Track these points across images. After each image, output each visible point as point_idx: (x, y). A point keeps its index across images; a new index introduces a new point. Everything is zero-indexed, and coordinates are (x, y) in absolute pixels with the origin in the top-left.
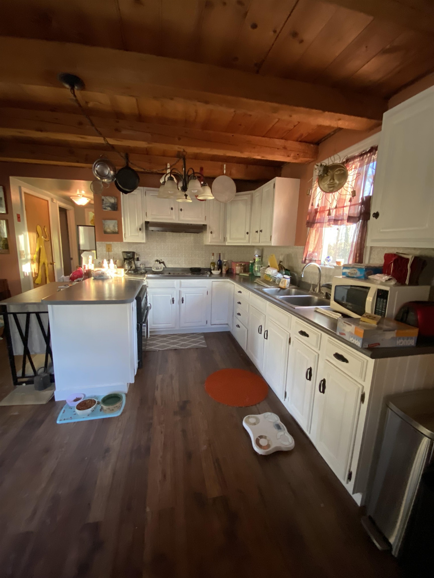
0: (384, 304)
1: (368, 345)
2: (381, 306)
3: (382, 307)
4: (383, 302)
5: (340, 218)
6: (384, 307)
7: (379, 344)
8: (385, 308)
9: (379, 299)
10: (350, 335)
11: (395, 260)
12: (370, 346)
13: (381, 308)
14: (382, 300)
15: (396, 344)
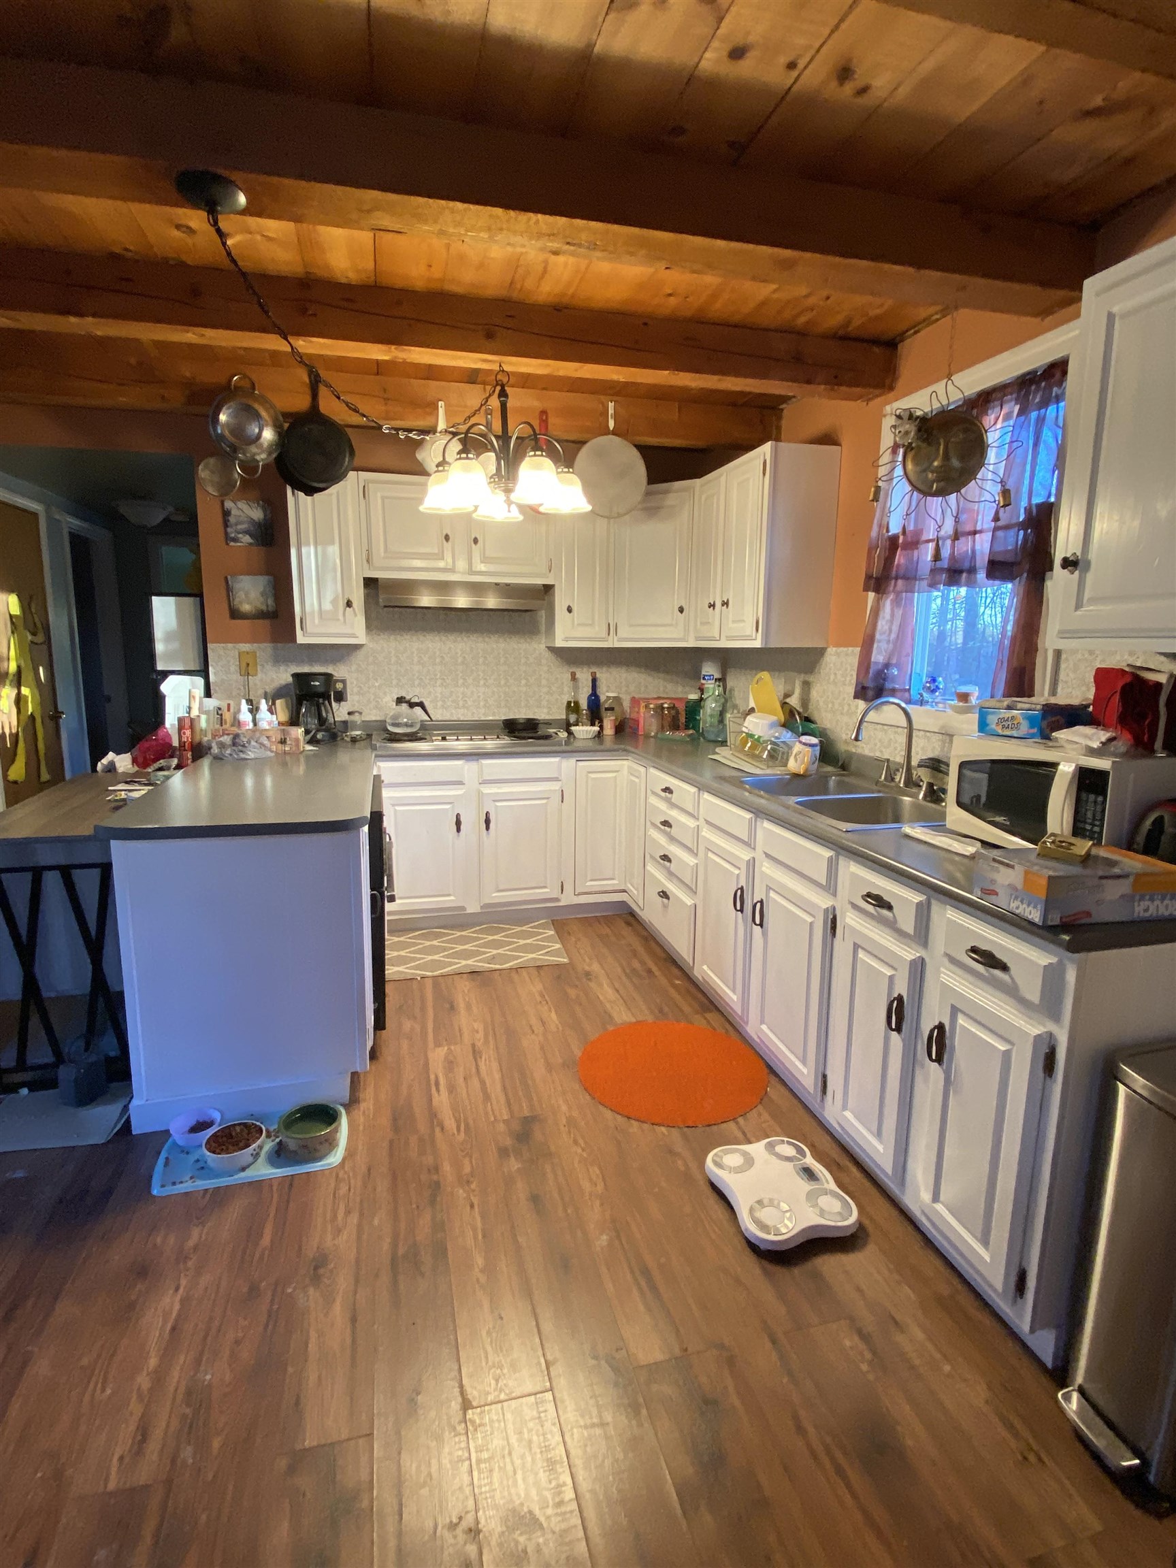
0: (1099, 808)
1: (1061, 918)
2: (1089, 815)
3: (1094, 818)
4: (1095, 802)
5: (966, 565)
6: (1098, 817)
7: (1089, 914)
8: (1102, 820)
9: (1084, 795)
10: (1011, 895)
11: (1123, 688)
12: (1064, 920)
13: (1090, 821)
14: (1092, 797)
15: (1133, 912)
